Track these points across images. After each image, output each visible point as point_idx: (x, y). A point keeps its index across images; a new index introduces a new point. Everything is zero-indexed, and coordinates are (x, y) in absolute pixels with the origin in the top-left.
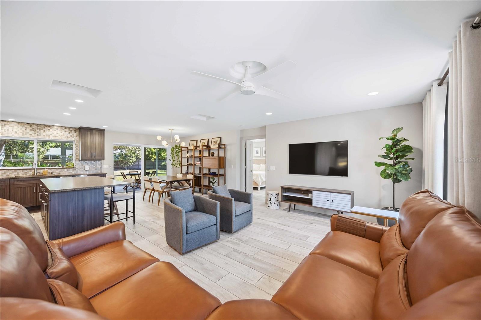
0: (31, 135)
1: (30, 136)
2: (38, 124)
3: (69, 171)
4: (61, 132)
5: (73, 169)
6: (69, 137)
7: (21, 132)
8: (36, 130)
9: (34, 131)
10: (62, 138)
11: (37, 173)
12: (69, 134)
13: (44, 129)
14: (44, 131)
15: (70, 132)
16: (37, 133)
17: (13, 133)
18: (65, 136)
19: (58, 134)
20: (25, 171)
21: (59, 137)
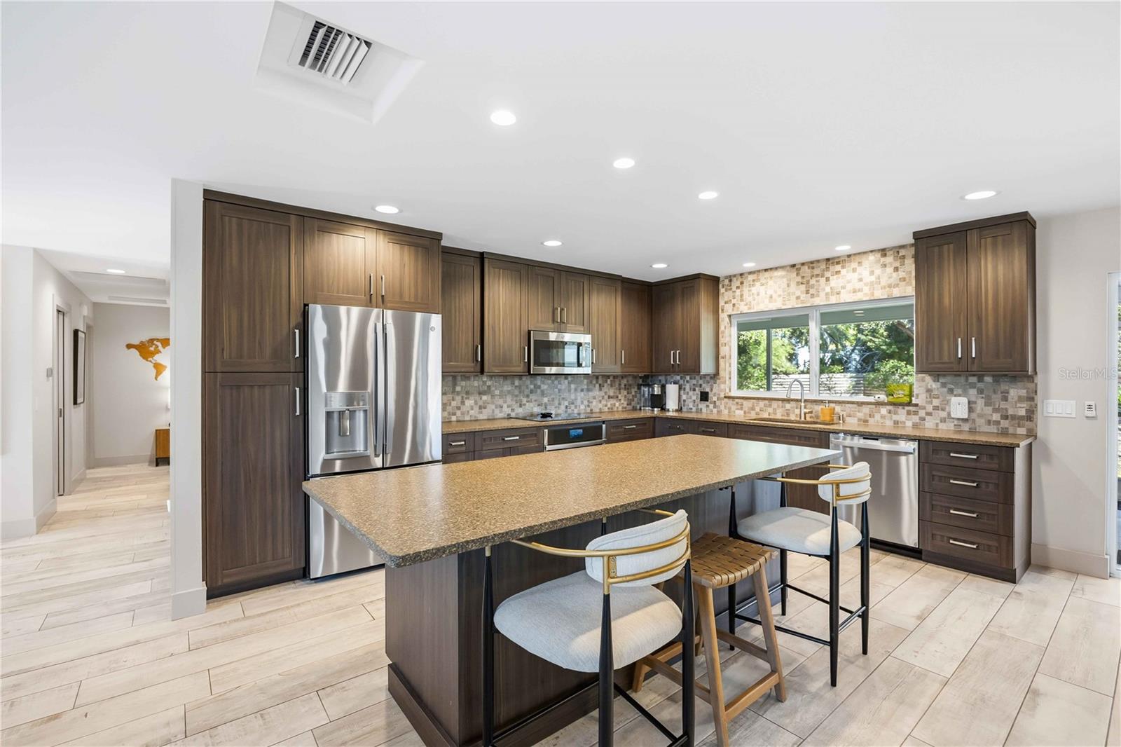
0: (798, 298)
1: (797, 304)
2: (812, 263)
3: (895, 417)
4: (872, 273)
5: (907, 408)
6: (897, 285)
7: (780, 296)
8: (808, 282)
9: (804, 286)
10: (873, 294)
11: (805, 414)
12: (895, 275)
13: (827, 274)
14: (828, 279)
15: (897, 264)
16: (812, 291)
17: (767, 301)
18: (884, 282)
19: (860, 280)
20: (788, 406)
21: (866, 290)
